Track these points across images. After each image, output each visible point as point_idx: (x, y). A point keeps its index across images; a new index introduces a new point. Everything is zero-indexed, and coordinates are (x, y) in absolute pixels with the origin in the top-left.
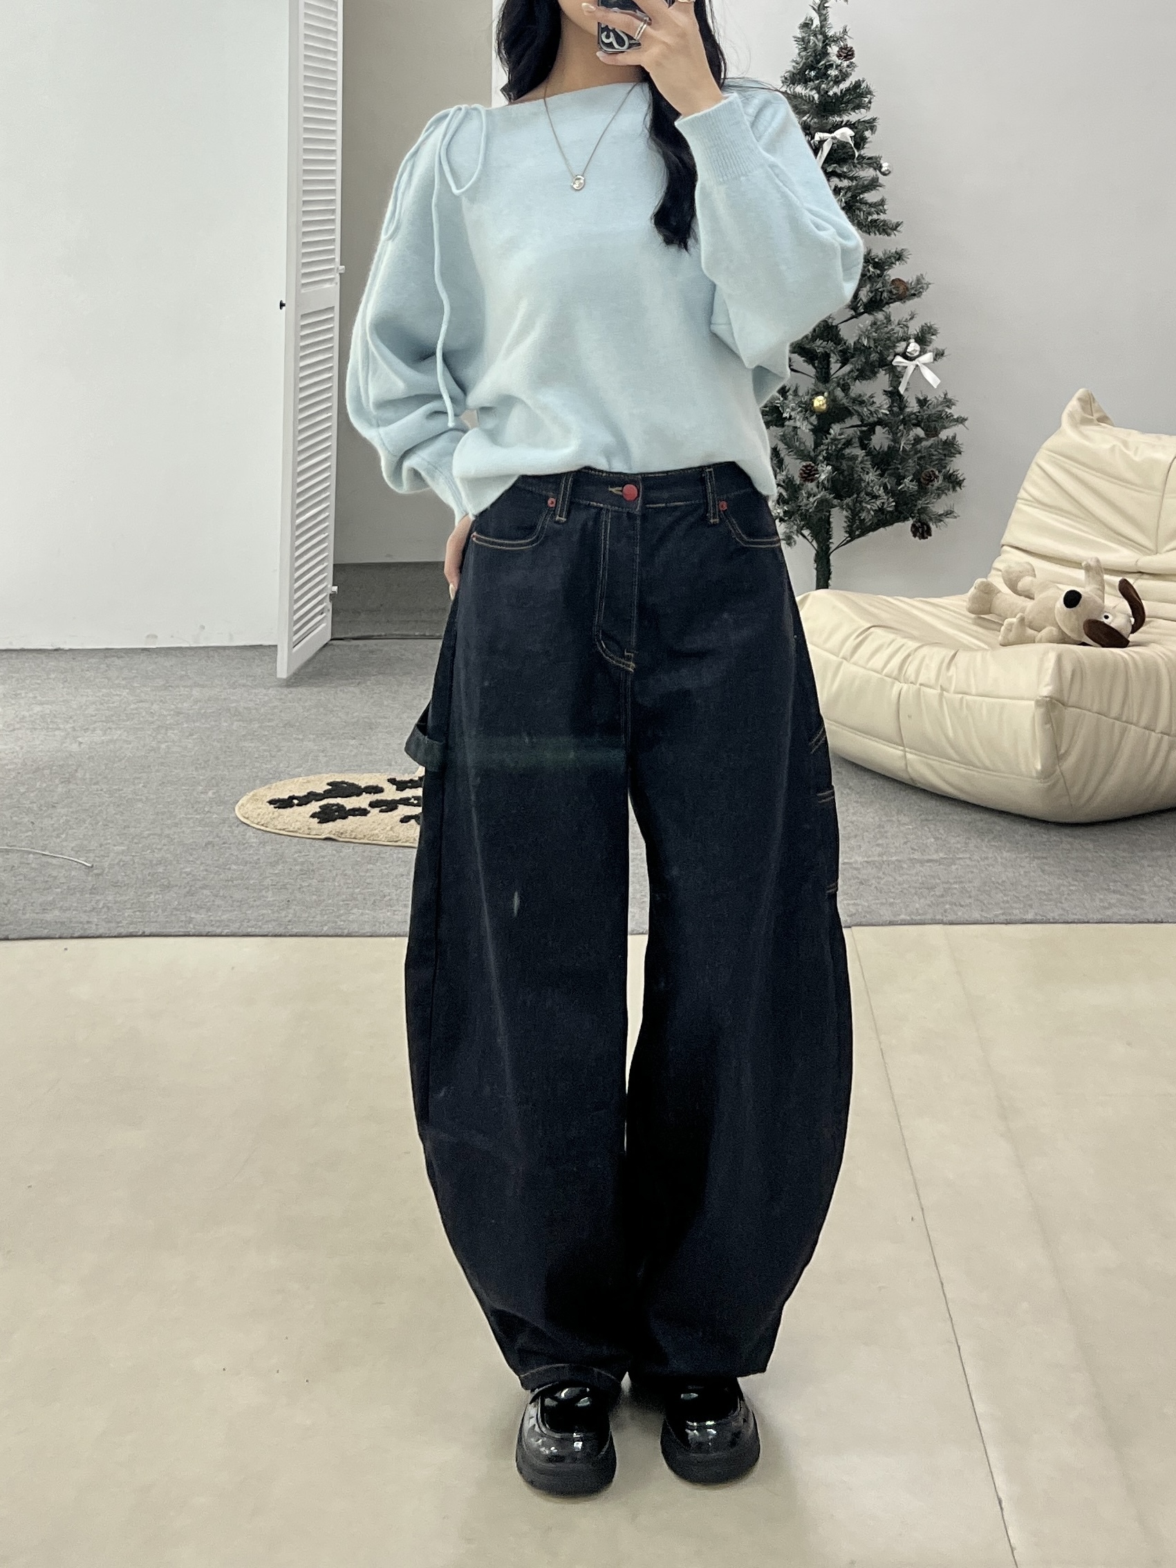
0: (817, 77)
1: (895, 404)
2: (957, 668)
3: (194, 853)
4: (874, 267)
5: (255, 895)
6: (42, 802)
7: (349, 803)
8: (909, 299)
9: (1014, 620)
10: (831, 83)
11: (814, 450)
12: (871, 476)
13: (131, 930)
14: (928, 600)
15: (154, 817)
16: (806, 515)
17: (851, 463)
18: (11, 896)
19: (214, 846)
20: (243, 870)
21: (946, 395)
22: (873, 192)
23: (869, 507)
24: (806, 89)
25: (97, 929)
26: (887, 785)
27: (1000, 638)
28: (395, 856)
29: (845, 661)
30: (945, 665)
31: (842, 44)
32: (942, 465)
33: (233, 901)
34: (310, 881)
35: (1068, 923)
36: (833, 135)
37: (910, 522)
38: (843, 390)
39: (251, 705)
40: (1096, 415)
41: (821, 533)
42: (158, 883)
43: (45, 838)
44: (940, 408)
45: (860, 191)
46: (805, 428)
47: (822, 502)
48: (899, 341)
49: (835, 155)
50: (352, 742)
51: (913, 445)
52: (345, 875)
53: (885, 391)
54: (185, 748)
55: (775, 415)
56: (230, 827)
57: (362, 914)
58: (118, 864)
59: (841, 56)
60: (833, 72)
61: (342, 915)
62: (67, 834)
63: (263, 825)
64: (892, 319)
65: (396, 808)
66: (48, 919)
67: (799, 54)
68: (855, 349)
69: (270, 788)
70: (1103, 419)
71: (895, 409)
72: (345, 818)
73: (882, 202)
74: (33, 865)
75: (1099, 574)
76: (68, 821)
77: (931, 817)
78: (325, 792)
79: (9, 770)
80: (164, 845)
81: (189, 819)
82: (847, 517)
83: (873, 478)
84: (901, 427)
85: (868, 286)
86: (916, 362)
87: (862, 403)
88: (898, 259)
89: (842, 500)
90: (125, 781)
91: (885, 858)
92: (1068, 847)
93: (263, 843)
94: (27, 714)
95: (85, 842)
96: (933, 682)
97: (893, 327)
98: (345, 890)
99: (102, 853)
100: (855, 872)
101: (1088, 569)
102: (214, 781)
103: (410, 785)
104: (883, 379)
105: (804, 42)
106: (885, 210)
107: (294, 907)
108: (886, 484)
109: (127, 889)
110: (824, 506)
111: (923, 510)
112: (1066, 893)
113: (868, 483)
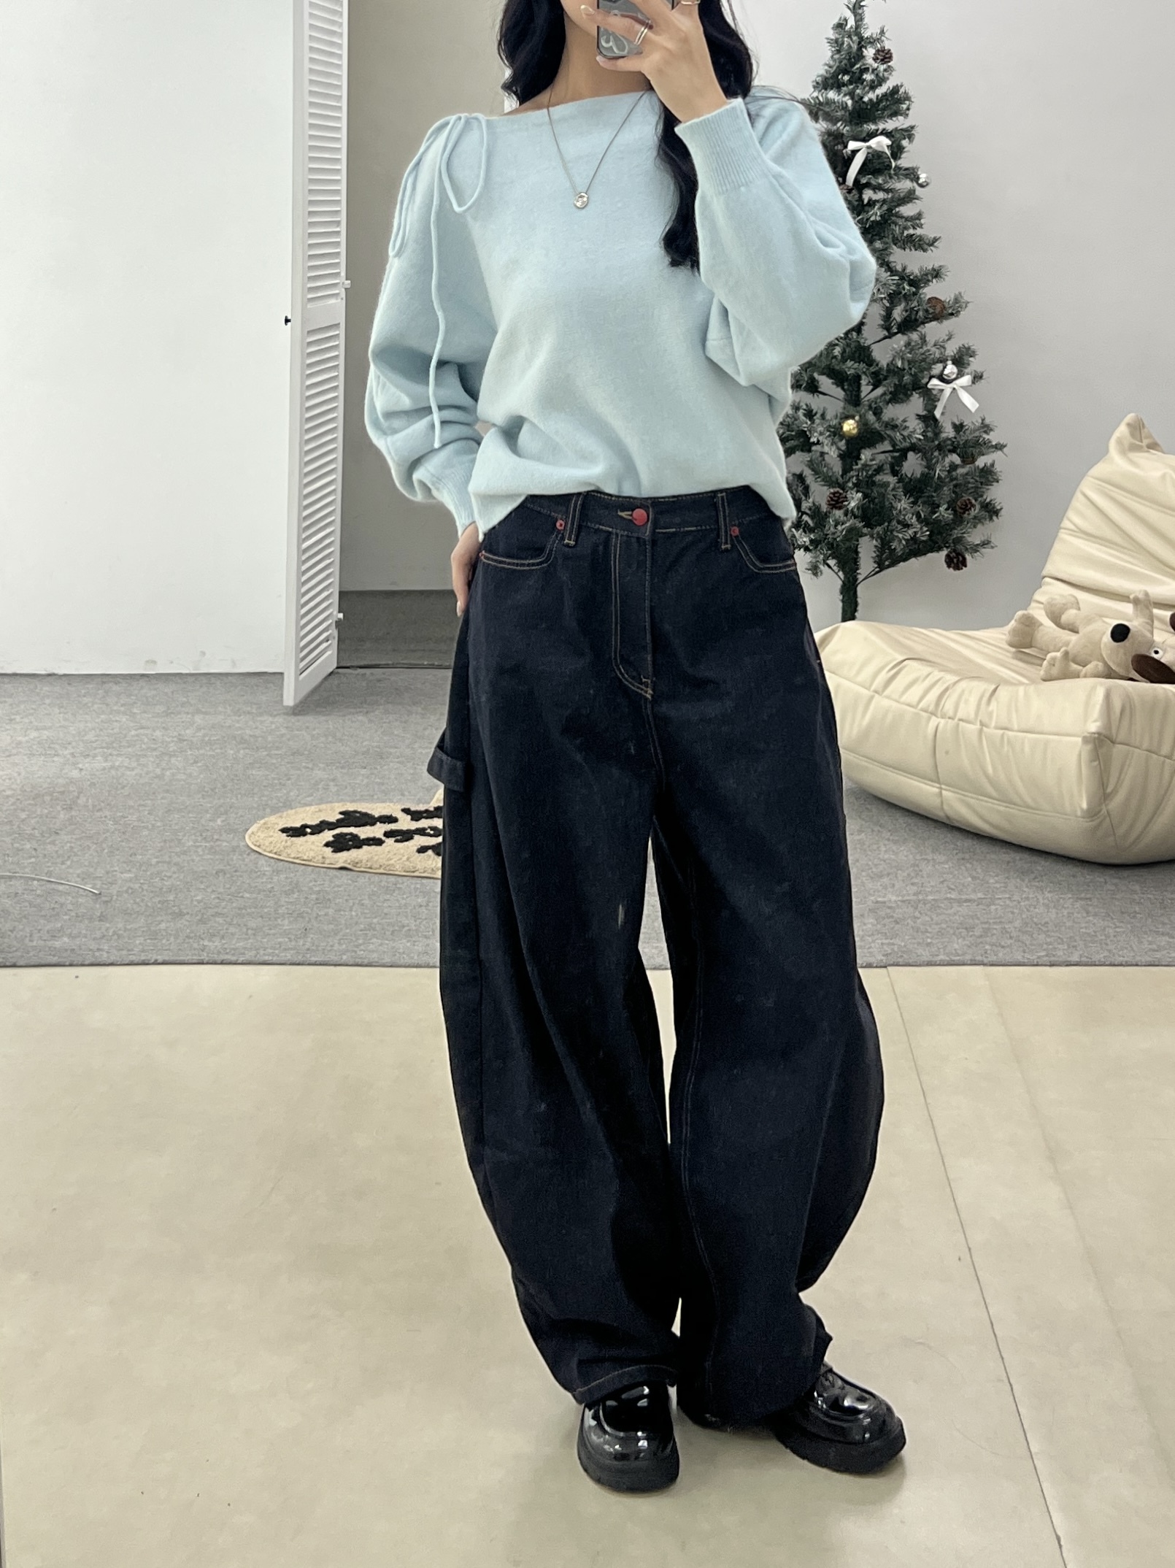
0: (850, 82)
1: (929, 429)
2: (998, 703)
3: (205, 880)
4: (910, 285)
5: (270, 923)
6: (44, 828)
7: (364, 832)
8: (946, 319)
9: (1058, 654)
10: (867, 88)
11: (842, 476)
12: (903, 504)
13: (143, 958)
14: (963, 632)
15: (162, 844)
16: (832, 544)
17: (883, 490)
18: (17, 923)
19: (225, 874)
20: (256, 898)
21: (983, 420)
22: (910, 205)
23: (900, 536)
24: (839, 95)
25: (108, 957)
26: (921, 823)
27: (1042, 673)
28: (413, 886)
29: (877, 696)
30: (985, 699)
31: (879, 46)
32: (978, 495)
33: (247, 929)
34: (326, 910)
35: (1114, 965)
36: (868, 144)
37: (944, 553)
38: (875, 414)
39: (258, 733)
40: (1146, 442)
41: (848, 564)
42: (170, 911)
43: (49, 864)
44: (977, 434)
45: (895, 204)
46: (832, 453)
47: (851, 530)
48: (934, 363)
49: (870, 166)
50: (363, 771)
51: (949, 471)
52: (363, 905)
53: (918, 415)
54: (190, 775)
55: (802, 440)
56: (241, 855)
57: (381, 945)
58: (127, 892)
59: (878, 59)
60: (868, 77)
61: (361, 945)
62: (72, 861)
63: (276, 853)
64: (927, 339)
65: (412, 838)
66: (58, 946)
67: (832, 57)
68: (889, 371)
69: (281, 817)
70: (1153, 446)
71: (929, 434)
72: (359, 847)
73: (919, 216)
74: (38, 892)
75: (1147, 608)
76: (71, 847)
77: (967, 856)
78: (338, 820)
79: (8, 797)
80: (174, 873)
81: (198, 847)
82: (876, 546)
83: (905, 506)
84: (936, 454)
85: (903, 305)
86: (953, 385)
87: (895, 427)
88: (936, 277)
89: (872, 529)
90: (131, 807)
91: (921, 897)
92: (1113, 888)
93: (278, 872)
94: (24, 739)
95: (91, 870)
96: (972, 716)
97: (929, 348)
98: (362, 920)
99: (110, 880)
100: (888, 911)
101: (1136, 602)
102: (222, 809)
103: (425, 815)
104: (916, 404)
105: (837, 45)
106: (922, 225)
107: (312, 936)
108: (919, 512)
109: (137, 918)
110: (854, 534)
111: (959, 540)
112: (1112, 935)
113: (900, 511)
